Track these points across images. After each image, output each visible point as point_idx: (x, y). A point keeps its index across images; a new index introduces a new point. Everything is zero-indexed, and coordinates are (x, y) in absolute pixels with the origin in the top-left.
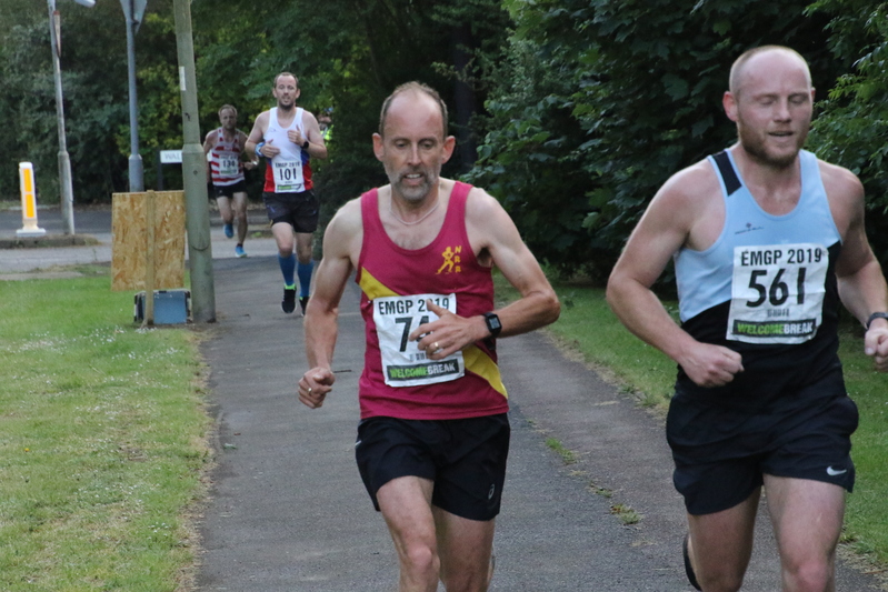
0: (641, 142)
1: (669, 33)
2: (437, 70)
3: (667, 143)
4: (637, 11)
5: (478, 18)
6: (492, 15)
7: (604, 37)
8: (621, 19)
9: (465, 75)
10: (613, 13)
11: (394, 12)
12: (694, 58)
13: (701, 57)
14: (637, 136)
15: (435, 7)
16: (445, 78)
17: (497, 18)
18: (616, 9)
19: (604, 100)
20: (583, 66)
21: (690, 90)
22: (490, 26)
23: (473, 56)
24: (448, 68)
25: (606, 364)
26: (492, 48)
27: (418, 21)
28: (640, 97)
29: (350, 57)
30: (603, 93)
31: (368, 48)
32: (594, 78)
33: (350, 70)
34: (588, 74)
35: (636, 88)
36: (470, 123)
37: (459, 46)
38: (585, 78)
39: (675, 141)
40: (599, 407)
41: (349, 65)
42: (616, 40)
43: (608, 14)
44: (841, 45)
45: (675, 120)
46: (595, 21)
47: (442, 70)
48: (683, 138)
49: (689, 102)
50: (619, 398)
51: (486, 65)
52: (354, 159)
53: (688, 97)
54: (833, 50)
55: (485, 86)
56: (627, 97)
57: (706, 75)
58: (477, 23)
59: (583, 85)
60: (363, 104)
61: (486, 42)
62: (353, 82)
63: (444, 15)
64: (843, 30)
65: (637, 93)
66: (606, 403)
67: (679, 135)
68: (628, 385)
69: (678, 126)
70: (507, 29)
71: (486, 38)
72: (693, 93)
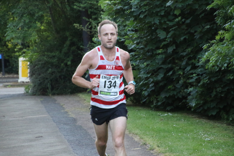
0: (149, 54)
1: (159, 15)
2: (76, 27)
3: (159, 54)
4: (148, 6)
5: (91, 8)
6: (96, 7)
7: (135, 16)
8: (141, 9)
9: (86, 29)
10: (139, 7)
11: (60, 5)
12: (168, 24)
13: (171, 24)
14: (148, 51)
15: (75, 4)
16: (79, 30)
17: (98, 8)
18: (140, 6)
19: (136, 38)
20: (129, 26)
21: (167, 35)
22: (95, 11)
23: (89, 21)
24: (80, 26)
25: (137, 134)
26: (96, 19)
27: (68, 8)
28: (149, 37)
29: (43, 22)
30: (135, 36)
31: (50, 18)
32: (132, 30)
33: (44, 26)
34: (130, 29)
35: (148, 34)
36: (88, 46)
37: (84, 18)
38: (129, 30)
39: (162, 53)
40: (134, 150)
41: (43, 24)
42: (140, 17)
43: (137, 7)
44: (220, 20)
45: (161, 46)
46: (133, 10)
47: (77, 27)
48: (164, 52)
49: (166, 40)
50: (141, 147)
51: (94, 25)
52: (45, 59)
53: (166, 38)
54: (218, 22)
55: (94, 32)
56: (144, 37)
57: (172, 30)
58: (90, 10)
59: (128, 33)
60: (49, 39)
61: (93, 17)
62: (45, 30)
63: (78, 6)
64: (221, 15)
65: (148, 36)
66: (136, 149)
67: (163, 51)
68: (144, 142)
69: (163, 48)
70: (101, 12)
71: (93, 15)
72: (168, 37)
